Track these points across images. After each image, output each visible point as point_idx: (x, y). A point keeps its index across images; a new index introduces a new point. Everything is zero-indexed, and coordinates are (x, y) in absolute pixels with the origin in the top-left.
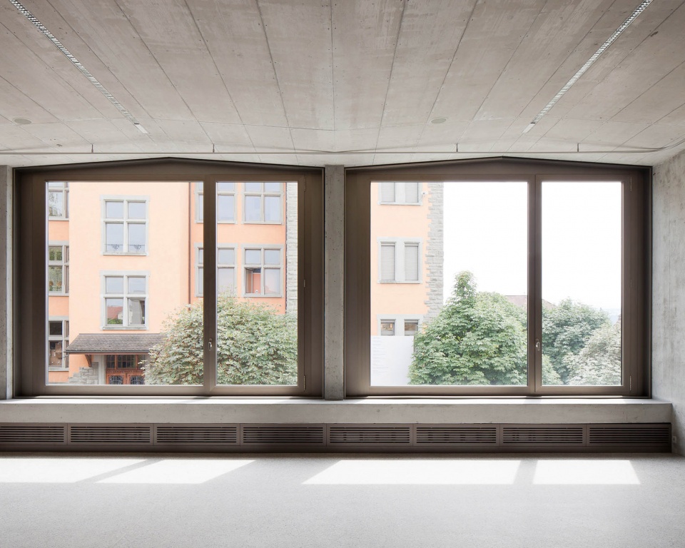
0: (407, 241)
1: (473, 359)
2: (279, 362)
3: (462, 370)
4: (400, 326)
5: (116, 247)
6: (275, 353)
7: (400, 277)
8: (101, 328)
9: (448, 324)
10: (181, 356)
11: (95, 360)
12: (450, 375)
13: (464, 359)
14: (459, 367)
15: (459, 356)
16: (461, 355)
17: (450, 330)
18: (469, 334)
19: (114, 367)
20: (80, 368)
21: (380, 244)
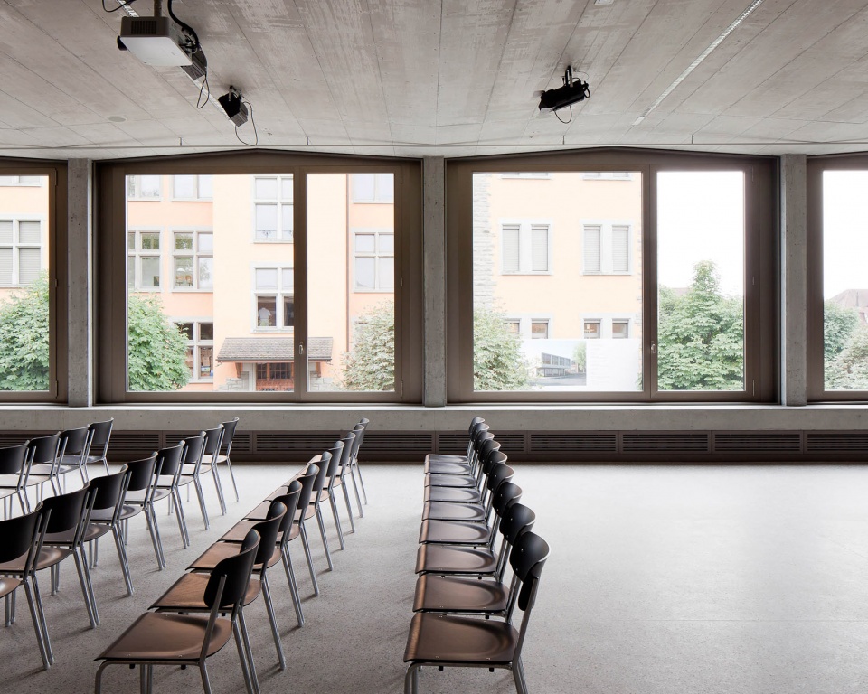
0: (616, 224)
1: (726, 366)
2: (499, 370)
3: (717, 379)
4: (607, 327)
5: (267, 233)
6: (496, 359)
7: (607, 267)
8: (252, 331)
9: (693, 324)
10: (387, 363)
11: (245, 369)
12: (700, 385)
13: (716, 365)
14: (712, 376)
15: (709, 362)
16: (711, 361)
17: (694, 332)
18: (719, 336)
19: (265, 378)
20: (227, 380)
21: (584, 228)
